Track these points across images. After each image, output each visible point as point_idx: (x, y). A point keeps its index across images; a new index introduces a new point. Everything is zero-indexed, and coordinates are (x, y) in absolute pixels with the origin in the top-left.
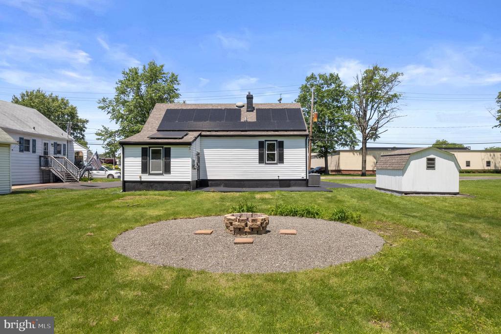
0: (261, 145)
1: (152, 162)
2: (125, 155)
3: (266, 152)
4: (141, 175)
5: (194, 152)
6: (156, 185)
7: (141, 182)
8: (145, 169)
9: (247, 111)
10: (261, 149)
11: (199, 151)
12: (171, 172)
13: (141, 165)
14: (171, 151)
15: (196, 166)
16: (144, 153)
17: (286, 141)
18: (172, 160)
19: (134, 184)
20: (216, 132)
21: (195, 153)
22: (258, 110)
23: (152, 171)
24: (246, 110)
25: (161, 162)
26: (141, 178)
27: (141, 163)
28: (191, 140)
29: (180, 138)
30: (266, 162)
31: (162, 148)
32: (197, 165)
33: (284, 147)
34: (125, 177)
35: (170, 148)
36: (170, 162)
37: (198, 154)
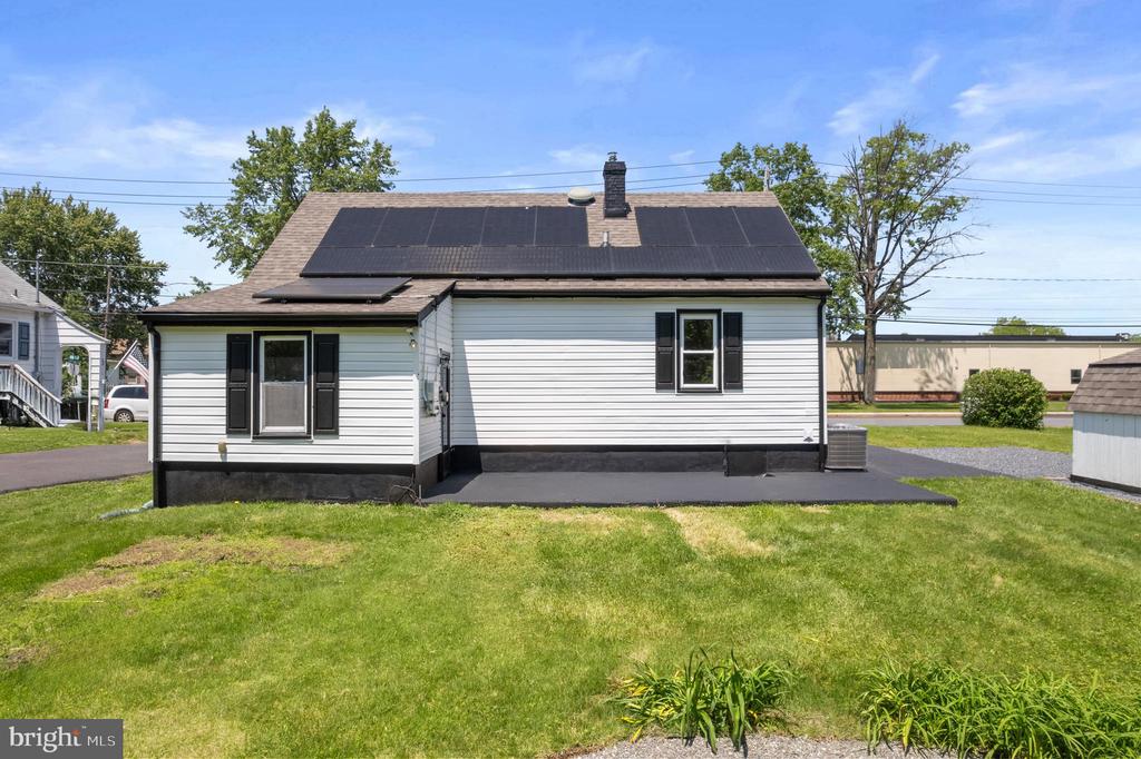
0: (665, 326)
1: (268, 391)
2: (164, 364)
3: (683, 351)
4: (225, 439)
5: (428, 351)
6: (283, 477)
7: (226, 469)
8: (240, 418)
9: (608, 215)
10: (665, 340)
11: (447, 349)
12: (342, 431)
13: (223, 402)
14: (343, 347)
15: (436, 404)
16: (238, 359)
17: (752, 314)
18: (344, 383)
19: (197, 476)
20: (507, 283)
21: (431, 355)
22: (643, 213)
23: (267, 424)
24: (601, 213)
25: (303, 390)
26: (223, 450)
27: (223, 393)
28: (417, 308)
29: (375, 301)
30: (683, 385)
31: (304, 338)
32: (442, 399)
33: (745, 334)
34: (165, 448)
35: (337, 336)
36: (336, 390)
37: (445, 359)
